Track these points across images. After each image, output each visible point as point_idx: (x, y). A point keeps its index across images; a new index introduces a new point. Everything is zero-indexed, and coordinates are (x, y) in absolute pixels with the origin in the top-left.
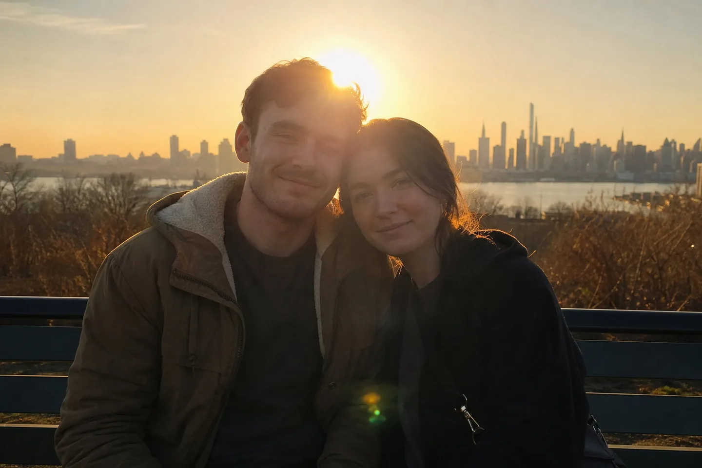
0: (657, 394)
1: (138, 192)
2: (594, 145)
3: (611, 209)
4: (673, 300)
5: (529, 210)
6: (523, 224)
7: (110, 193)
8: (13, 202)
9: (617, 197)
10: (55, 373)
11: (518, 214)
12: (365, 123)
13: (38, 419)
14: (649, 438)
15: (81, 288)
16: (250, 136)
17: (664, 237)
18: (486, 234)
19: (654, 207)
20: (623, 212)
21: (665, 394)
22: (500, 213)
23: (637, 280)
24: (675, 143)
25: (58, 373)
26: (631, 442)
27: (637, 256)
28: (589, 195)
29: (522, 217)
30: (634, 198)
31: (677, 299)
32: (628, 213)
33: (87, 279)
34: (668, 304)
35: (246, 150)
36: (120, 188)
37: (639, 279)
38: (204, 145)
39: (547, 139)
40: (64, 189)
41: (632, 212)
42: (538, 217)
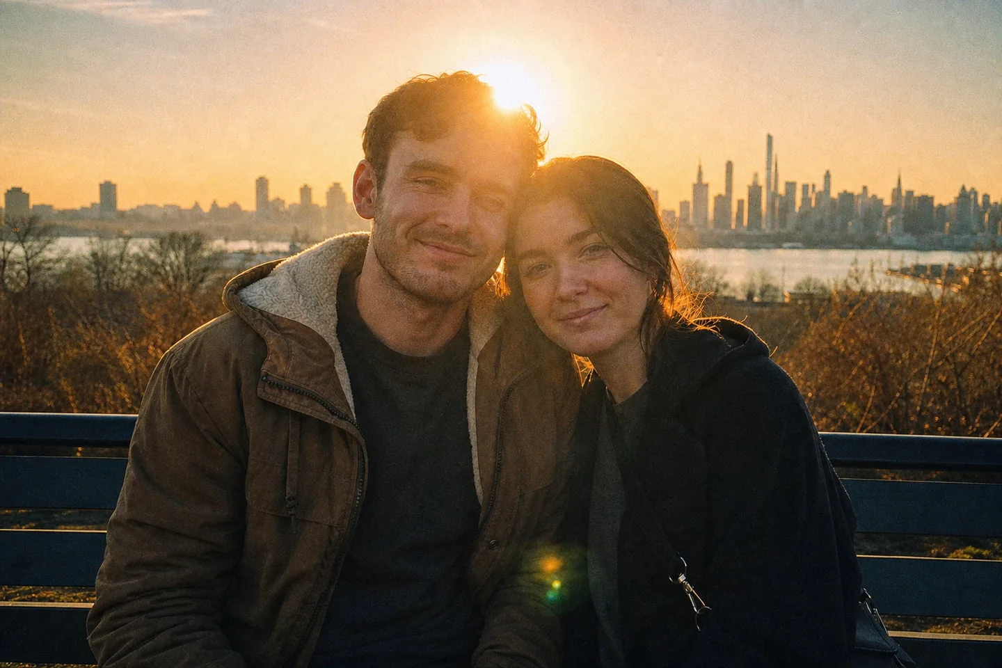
0: (958, 558)
1: (209, 259)
2: (858, 196)
3: (884, 288)
4: (977, 421)
5: (766, 289)
6: (757, 309)
7: (168, 260)
8: (23, 273)
9: (892, 272)
10: (84, 526)
11: (750, 296)
12: (541, 164)
13: (60, 595)
14: (947, 622)
15: (123, 400)
16: (375, 182)
17: (963, 330)
18: (711, 324)
19: (946, 285)
20: (902, 293)
21: (967, 558)
22: (726, 293)
23: (925, 392)
24: (976, 193)
25: (90, 527)
26: (922, 628)
27: (923, 357)
28: (853, 268)
29: (756, 299)
30: (917, 272)
31: (983, 419)
32: (909, 294)
33: (134, 388)
34: (970, 428)
35: (370, 201)
36: (182, 253)
37: (928, 390)
38: (306, 191)
39: (791, 186)
40: (100, 254)
41: (914, 293)
42: (780, 300)
